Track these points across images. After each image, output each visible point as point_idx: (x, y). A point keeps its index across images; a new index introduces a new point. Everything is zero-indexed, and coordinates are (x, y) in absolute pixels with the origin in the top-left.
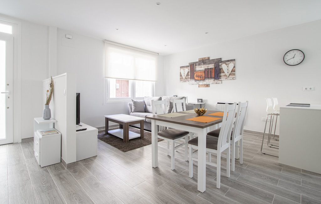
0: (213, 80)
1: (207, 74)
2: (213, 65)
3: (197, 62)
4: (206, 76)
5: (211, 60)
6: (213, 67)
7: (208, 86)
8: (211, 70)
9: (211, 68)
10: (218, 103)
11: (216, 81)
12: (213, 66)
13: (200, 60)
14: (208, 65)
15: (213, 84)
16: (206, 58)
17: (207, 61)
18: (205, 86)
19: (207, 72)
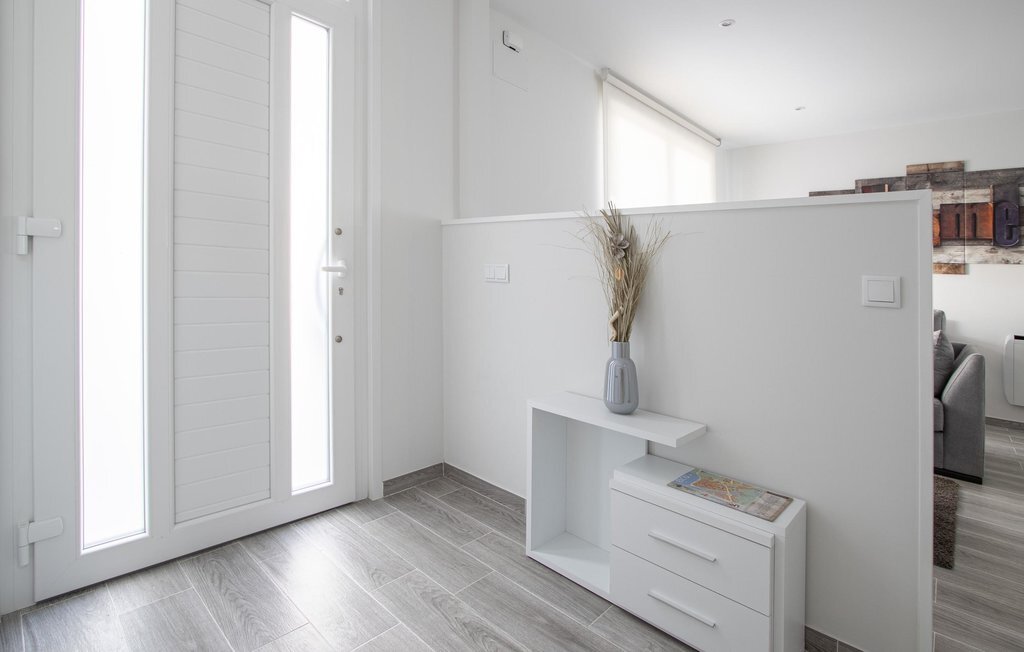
0: (989, 248)
1: (954, 226)
2: (988, 191)
3: (900, 178)
4: (946, 232)
5: (973, 173)
6: (987, 200)
7: (957, 269)
8: (975, 210)
9: (972, 205)
10: (1017, 337)
11: (1002, 253)
12: (985, 196)
13: (913, 170)
14: (958, 193)
15: (986, 262)
16: (949, 166)
17: (953, 175)
18: (944, 269)
19: (953, 219)
